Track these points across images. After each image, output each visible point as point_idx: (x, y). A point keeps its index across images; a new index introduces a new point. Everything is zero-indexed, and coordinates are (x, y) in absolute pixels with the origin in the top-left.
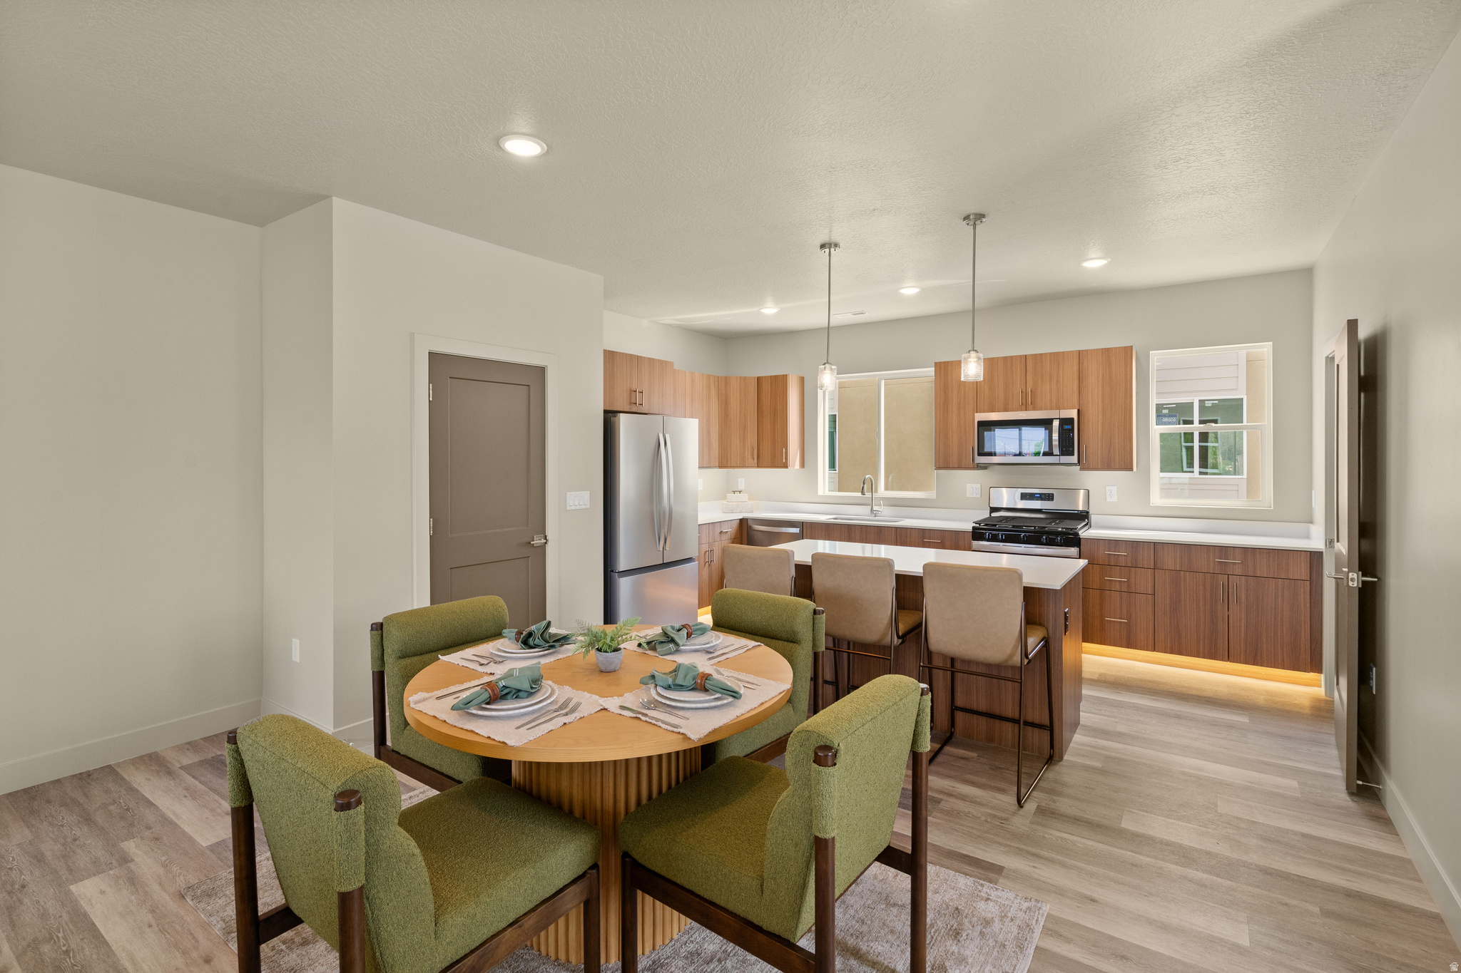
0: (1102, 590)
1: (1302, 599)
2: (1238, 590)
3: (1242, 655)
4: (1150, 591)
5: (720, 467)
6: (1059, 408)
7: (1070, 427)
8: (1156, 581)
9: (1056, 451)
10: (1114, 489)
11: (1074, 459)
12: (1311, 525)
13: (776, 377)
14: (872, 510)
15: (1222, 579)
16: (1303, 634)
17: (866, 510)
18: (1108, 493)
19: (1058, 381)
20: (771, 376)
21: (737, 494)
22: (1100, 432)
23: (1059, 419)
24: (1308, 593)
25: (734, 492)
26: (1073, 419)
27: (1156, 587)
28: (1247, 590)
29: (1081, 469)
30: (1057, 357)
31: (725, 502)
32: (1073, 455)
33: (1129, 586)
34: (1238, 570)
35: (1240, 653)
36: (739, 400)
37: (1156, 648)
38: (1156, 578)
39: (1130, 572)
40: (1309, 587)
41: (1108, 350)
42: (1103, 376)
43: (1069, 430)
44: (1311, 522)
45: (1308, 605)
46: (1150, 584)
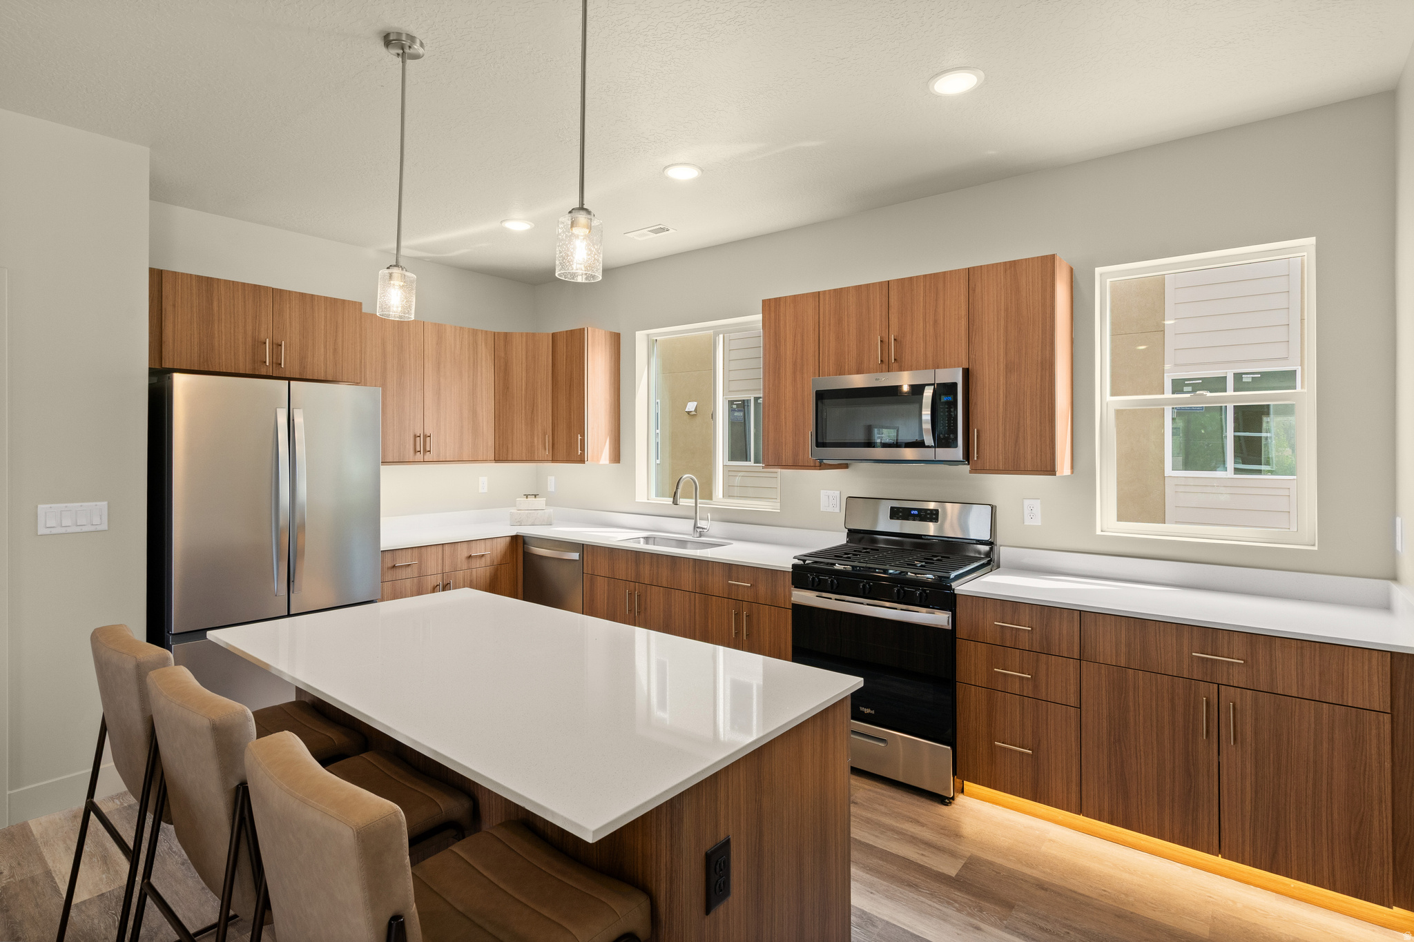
0: (991, 689)
1: (1374, 751)
2: (1238, 716)
3: (1247, 848)
4: (1073, 700)
5: (497, 460)
6: (936, 366)
7: (950, 398)
8: (1084, 684)
9: (929, 440)
10: (1037, 504)
11: (957, 453)
12: (1394, 586)
13: (572, 332)
14: (695, 527)
15: (1206, 692)
16: (1376, 823)
17: (687, 525)
18: (1027, 511)
19: (936, 322)
20: (567, 331)
21: (531, 499)
22: (1001, 407)
23: (933, 384)
24: (1388, 740)
25: (527, 496)
26: (955, 385)
27: (1084, 693)
28: (1256, 719)
29: (973, 471)
30: (934, 280)
31: (513, 510)
32: (956, 446)
33: (1036, 687)
34: (1238, 678)
35: (1243, 842)
36: (524, 366)
37: (1084, 808)
38: (1084, 677)
39: (1037, 661)
40: (1388, 727)
41: (1013, 264)
42: (1006, 310)
43: (948, 403)
44: (1395, 578)
45: (1388, 765)
46: (1073, 688)
